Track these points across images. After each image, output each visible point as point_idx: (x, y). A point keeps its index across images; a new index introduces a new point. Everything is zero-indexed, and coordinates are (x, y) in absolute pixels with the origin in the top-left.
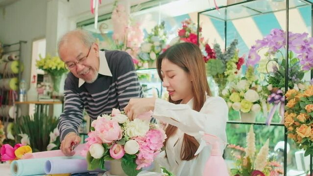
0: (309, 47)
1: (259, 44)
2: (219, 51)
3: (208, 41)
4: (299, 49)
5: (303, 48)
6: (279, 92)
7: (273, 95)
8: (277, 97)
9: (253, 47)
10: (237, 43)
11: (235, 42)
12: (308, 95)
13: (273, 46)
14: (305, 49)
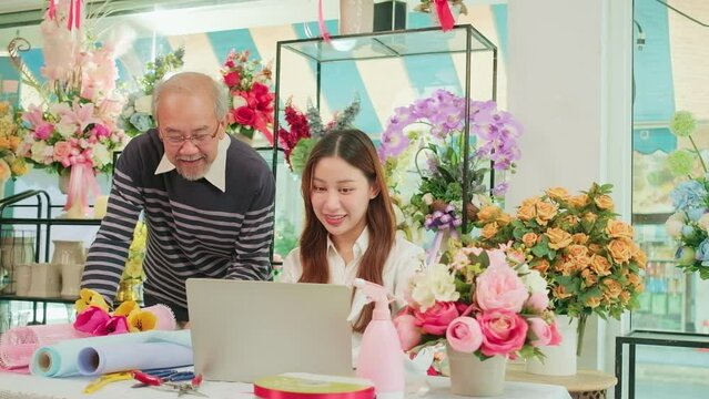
0: (503, 129)
1: (405, 117)
2: (317, 124)
3: (290, 99)
4: (485, 131)
5: (494, 129)
6: (450, 208)
7: (438, 214)
8: (446, 218)
9: (394, 121)
10: (357, 110)
11: (355, 107)
12: (526, 217)
13: (442, 122)
14: (495, 133)
